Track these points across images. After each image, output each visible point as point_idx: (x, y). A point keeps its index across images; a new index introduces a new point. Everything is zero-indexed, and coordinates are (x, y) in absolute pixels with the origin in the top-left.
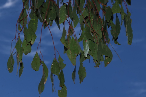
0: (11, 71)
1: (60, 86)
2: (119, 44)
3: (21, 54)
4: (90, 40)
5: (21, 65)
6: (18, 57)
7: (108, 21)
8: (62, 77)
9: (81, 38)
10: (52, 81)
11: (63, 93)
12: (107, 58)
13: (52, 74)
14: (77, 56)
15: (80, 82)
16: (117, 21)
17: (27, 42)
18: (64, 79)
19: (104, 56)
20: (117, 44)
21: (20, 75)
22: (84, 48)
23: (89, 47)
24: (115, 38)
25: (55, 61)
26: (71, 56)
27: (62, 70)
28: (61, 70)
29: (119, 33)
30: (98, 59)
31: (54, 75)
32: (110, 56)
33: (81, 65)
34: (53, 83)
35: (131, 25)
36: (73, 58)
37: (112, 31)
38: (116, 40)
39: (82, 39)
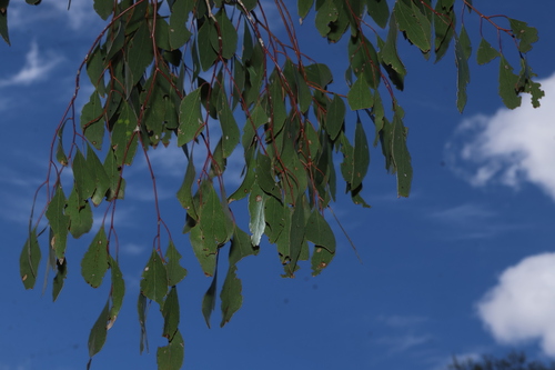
0: (29, 284)
1: (165, 336)
2: (365, 205)
3: (63, 237)
4: (270, 194)
5: (62, 268)
6: (53, 243)
7: (333, 138)
8: (171, 310)
9: (244, 188)
10: (142, 318)
11: (171, 355)
12: (319, 250)
13: (142, 298)
14: (221, 245)
15: (222, 325)
16: (361, 137)
17: (81, 199)
18: (178, 313)
19: (311, 245)
20: (361, 205)
21: (55, 294)
22: (253, 219)
23: (266, 217)
24: (353, 188)
25: (155, 260)
26: (201, 247)
27: (174, 287)
28: (169, 288)
29: (364, 171)
30: (291, 252)
31: (148, 300)
32: (327, 246)
33: (232, 271)
34: (143, 325)
35: (405, 142)
36: (207, 253)
37: (344, 165)
38: (355, 193)
39: (246, 191)
